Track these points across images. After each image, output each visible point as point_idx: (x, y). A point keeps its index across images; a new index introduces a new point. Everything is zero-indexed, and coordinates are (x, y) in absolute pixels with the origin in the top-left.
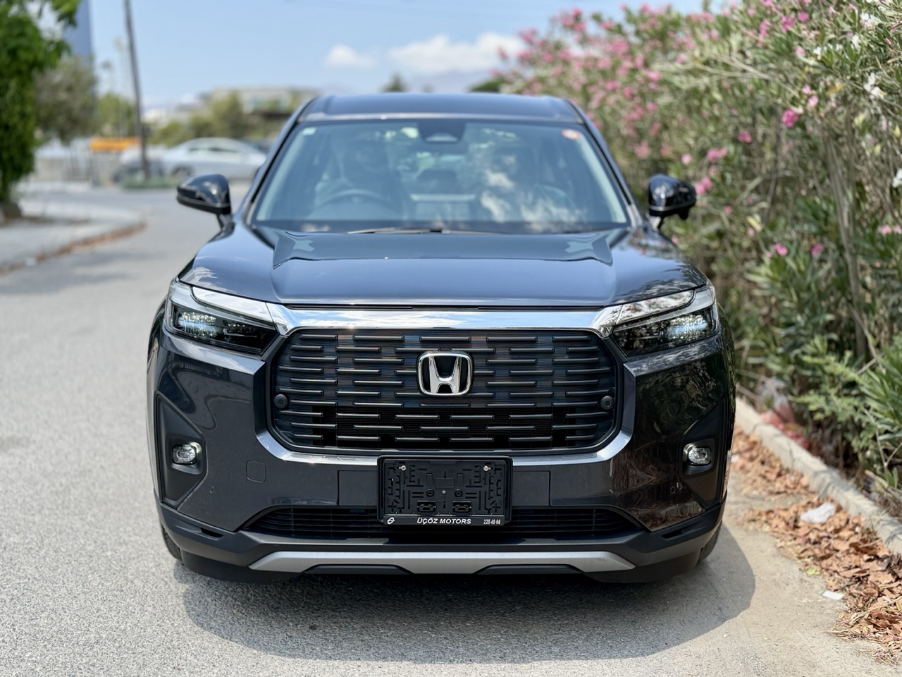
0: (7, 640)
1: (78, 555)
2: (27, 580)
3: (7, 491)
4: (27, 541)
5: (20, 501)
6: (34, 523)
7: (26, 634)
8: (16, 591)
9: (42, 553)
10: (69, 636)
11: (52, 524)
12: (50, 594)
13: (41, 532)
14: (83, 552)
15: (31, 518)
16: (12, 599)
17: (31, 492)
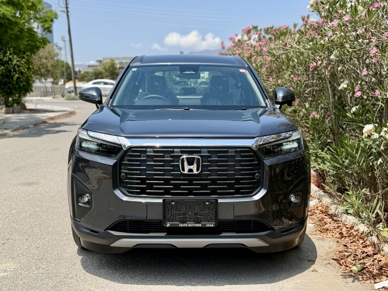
3: (33, 197)
4: (42, 210)
5: (38, 199)
6: (44, 205)
7: (45, 232)
9: (48, 213)
13: (47, 207)
15: (43, 204)
17: (42, 197)
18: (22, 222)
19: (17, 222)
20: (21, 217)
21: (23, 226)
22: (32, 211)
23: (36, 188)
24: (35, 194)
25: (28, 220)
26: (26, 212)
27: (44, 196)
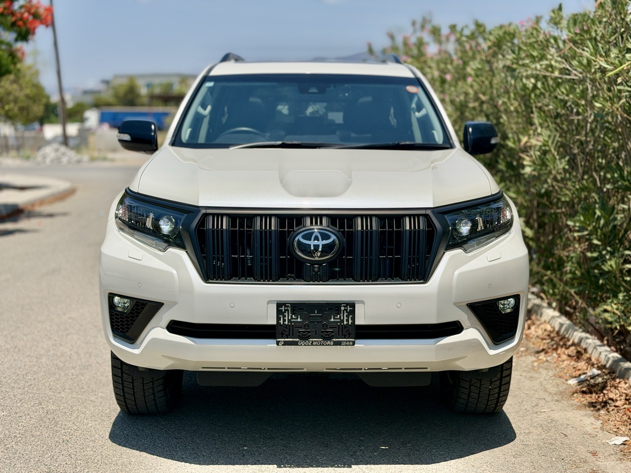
0: (68, 463)
1: (99, 415)
2: (70, 430)
3: (34, 379)
4: (61, 408)
5: (47, 384)
6: (63, 397)
7: (80, 460)
8: (64, 436)
9: (75, 415)
10: (110, 461)
11: (75, 398)
12: (88, 438)
13: (70, 403)
14: (103, 414)
16: (63, 441)
17: (52, 379)
18: (26, 437)
19: (15, 436)
20: (20, 424)
21: (30, 447)
22: (41, 411)
23: (35, 359)
24: (35, 373)
25: (38, 433)
26: (28, 415)
27: (57, 376)
